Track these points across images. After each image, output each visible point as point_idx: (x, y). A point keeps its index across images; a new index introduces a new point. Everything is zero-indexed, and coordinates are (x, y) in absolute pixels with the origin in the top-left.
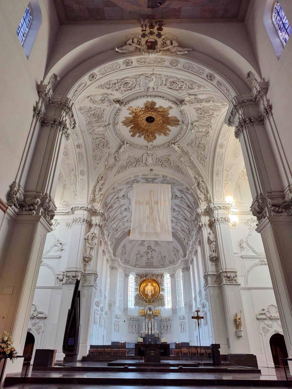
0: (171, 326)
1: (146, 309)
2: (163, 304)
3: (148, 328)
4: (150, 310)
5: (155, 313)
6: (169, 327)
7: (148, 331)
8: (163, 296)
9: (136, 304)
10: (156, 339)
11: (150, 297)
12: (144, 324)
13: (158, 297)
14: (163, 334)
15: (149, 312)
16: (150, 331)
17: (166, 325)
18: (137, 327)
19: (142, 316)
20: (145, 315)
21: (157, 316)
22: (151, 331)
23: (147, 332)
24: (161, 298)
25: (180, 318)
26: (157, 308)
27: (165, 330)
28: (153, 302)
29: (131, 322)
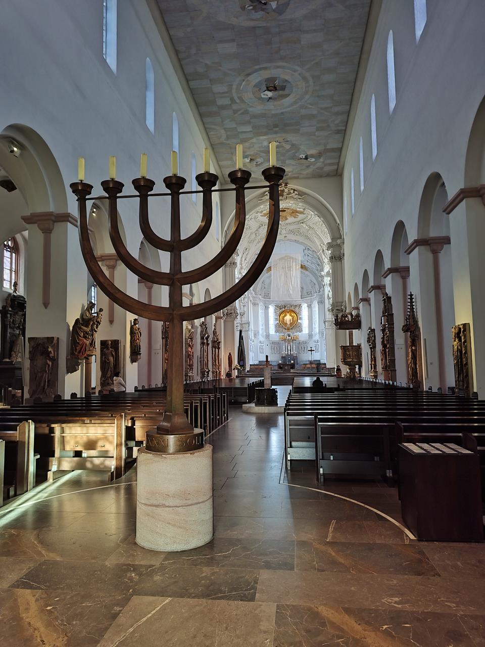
2: (301, 331)
3: (288, 350)
8: (301, 324)
9: (277, 331)
10: (295, 358)
11: (288, 326)
12: (284, 346)
13: (296, 325)
14: (300, 353)
15: (288, 338)
16: (289, 352)
18: (278, 349)
19: (282, 340)
20: (285, 340)
21: (296, 341)
22: (291, 351)
24: (299, 325)
25: (315, 342)
26: (295, 334)
27: (302, 351)
28: (291, 329)
29: (273, 345)
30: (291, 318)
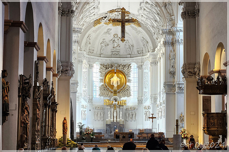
0: (136, 114)
1: (112, 99)
2: (129, 95)
3: (113, 116)
4: (116, 100)
5: (121, 103)
6: (134, 116)
7: (114, 119)
8: (129, 87)
9: (101, 94)
10: (121, 126)
11: (115, 88)
12: (109, 113)
13: (123, 88)
14: (128, 121)
15: (114, 102)
16: (115, 119)
17: (131, 114)
19: (107, 105)
20: (110, 105)
21: (123, 106)
22: (117, 119)
23: (112, 120)
24: (127, 89)
25: (145, 108)
26: (123, 98)
27: (130, 118)
28: (119, 92)
30: (118, 79)
